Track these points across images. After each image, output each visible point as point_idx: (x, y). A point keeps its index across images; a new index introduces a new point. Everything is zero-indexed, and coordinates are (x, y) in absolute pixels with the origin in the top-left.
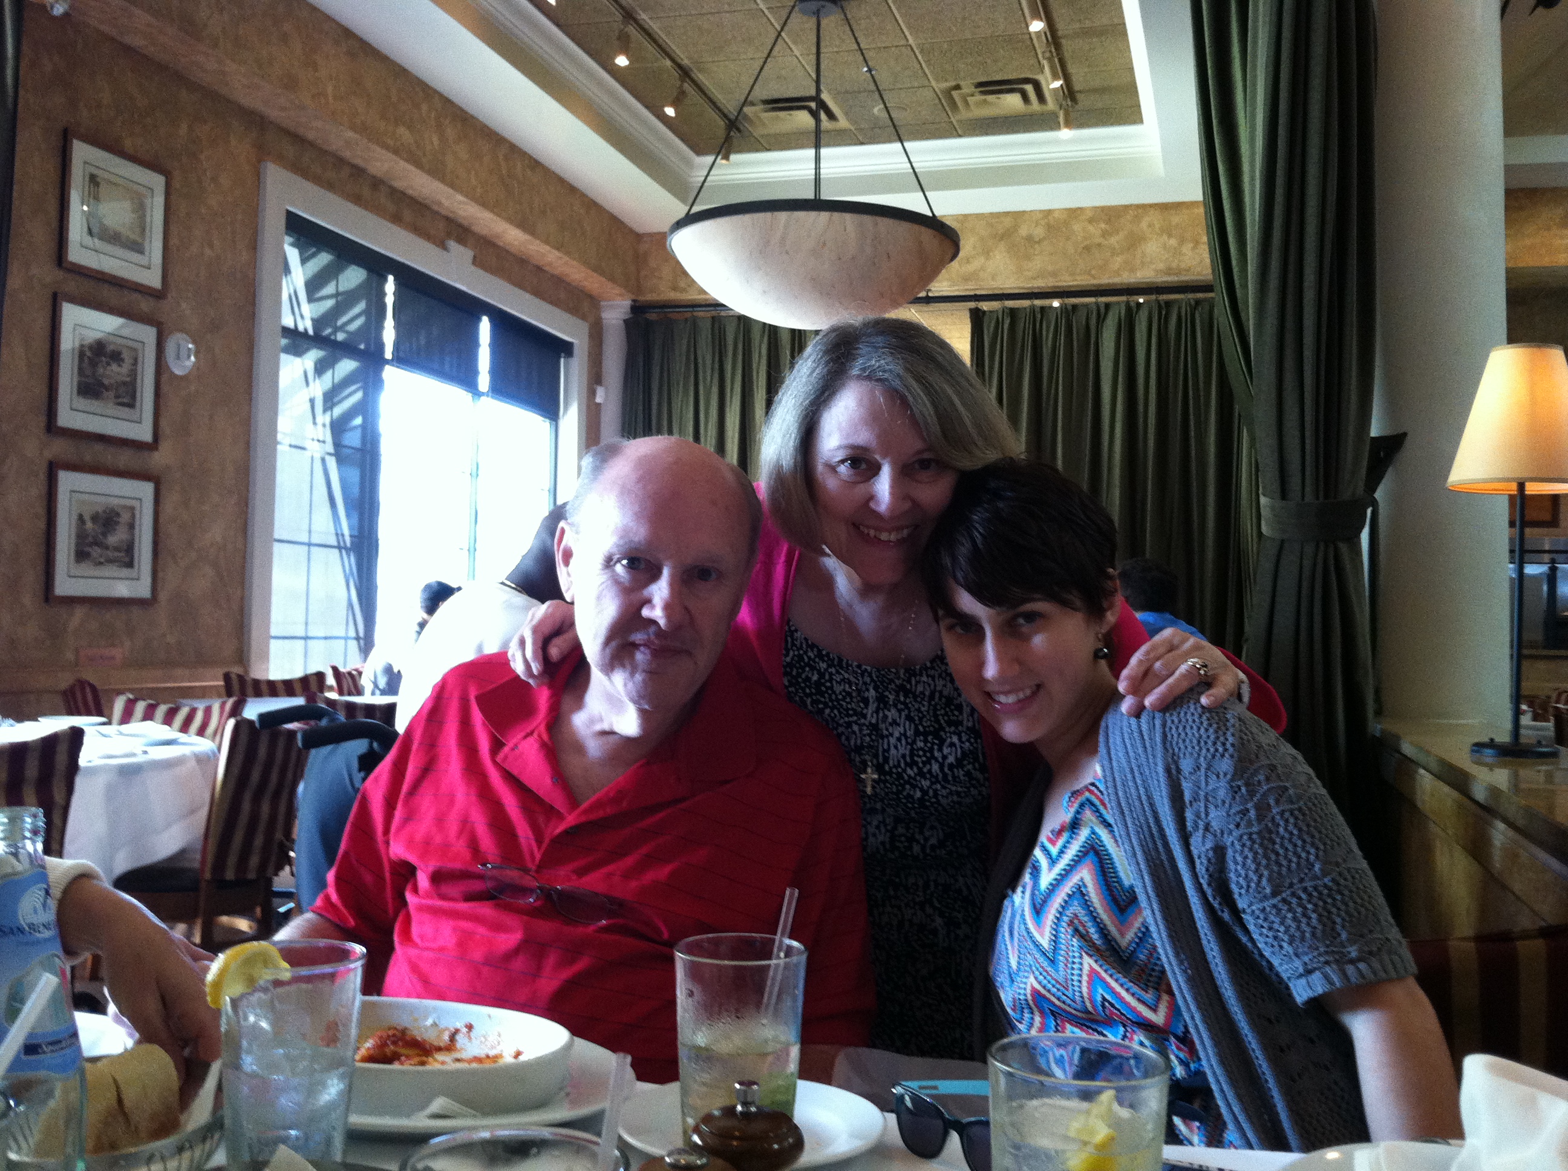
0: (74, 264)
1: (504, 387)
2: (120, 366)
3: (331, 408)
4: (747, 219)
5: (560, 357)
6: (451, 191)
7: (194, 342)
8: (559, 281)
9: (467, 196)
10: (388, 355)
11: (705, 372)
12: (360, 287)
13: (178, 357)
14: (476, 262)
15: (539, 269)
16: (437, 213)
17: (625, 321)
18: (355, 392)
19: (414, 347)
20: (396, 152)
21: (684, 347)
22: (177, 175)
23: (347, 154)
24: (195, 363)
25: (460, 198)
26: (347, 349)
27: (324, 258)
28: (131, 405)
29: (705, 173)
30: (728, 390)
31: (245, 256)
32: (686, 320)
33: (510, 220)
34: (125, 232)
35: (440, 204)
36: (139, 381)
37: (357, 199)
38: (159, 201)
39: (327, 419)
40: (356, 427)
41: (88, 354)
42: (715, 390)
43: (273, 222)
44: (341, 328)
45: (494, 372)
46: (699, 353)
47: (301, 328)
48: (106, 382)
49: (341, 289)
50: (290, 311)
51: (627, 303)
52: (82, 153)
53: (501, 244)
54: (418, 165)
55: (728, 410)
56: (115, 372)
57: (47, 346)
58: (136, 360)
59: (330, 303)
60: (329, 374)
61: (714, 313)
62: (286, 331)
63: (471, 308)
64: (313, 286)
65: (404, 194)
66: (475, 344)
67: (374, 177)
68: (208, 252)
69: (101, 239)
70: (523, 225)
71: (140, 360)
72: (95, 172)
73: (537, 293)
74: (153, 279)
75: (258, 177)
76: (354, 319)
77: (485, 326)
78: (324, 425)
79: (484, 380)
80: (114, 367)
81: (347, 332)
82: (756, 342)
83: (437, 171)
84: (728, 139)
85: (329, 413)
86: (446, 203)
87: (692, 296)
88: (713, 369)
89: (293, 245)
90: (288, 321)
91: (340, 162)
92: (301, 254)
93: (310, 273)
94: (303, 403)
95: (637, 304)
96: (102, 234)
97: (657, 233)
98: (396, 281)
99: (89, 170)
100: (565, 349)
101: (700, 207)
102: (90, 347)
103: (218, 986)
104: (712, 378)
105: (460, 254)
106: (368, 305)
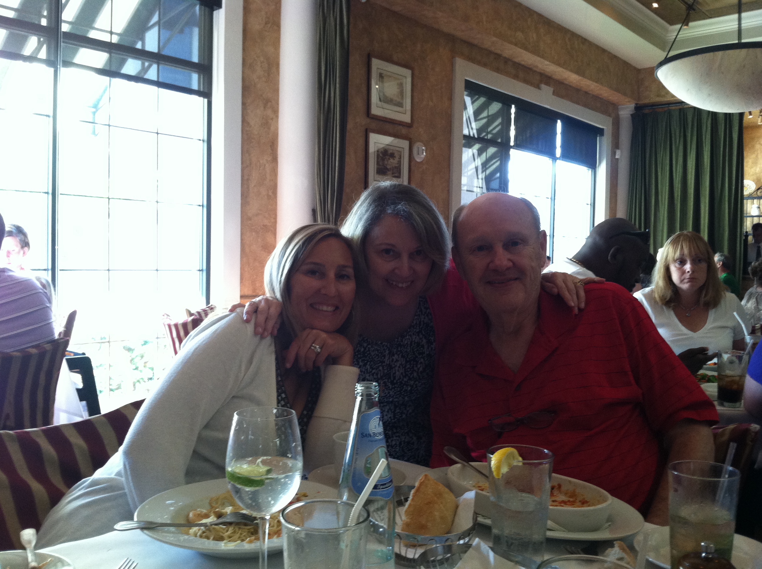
0: (374, 115)
1: (567, 155)
2: (394, 159)
3: (485, 170)
4: (699, 57)
5: (597, 137)
6: (542, 60)
7: (425, 146)
8: (596, 98)
9: (550, 61)
10: (512, 143)
11: (675, 139)
12: (498, 111)
13: (418, 154)
14: (554, 93)
15: (586, 93)
16: (535, 71)
18: (496, 162)
19: (524, 137)
20: (516, 45)
21: (664, 126)
22: (417, 68)
23: (493, 49)
24: (426, 156)
25: (547, 63)
26: (492, 142)
27: (482, 100)
28: (399, 177)
29: (676, 34)
30: (689, 147)
31: (447, 104)
32: (665, 111)
33: (571, 71)
34: (395, 98)
35: (537, 67)
36: (402, 166)
37: (497, 70)
38: (409, 80)
39: (483, 175)
40: (496, 179)
41: (381, 155)
42: (681, 154)
43: (459, 86)
44: (490, 132)
45: (563, 147)
47: (472, 135)
48: (388, 167)
49: (490, 114)
50: (467, 127)
51: (633, 106)
52: (376, 63)
53: (567, 83)
54: (526, 49)
55: (689, 157)
56: (392, 162)
57: (364, 153)
58: (400, 156)
59: (484, 121)
60: (484, 154)
61: (681, 107)
62: (465, 137)
63: (552, 116)
64: (477, 113)
65: (519, 64)
66: (555, 134)
67: (505, 58)
68: (431, 103)
69: (385, 102)
70: (579, 72)
71: (402, 155)
72: (382, 72)
73: (586, 105)
74: (407, 118)
75: (452, 65)
76: (496, 126)
77: (559, 124)
78: (482, 179)
79: (558, 152)
80: (391, 160)
81: (492, 134)
82: (704, 120)
83: (536, 51)
84: (688, 15)
85: (484, 173)
86: (540, 66)
87: (668, 99)
88: (680, 137)
89: (467, 95)
90: (466, 132)
91: (490, 53)
92: (472, 99)
93: (476, 108)
94: (472, 169)
95: (638, 105)
96: (385, 99)
97: (649, 68)
98: (515, 107)
99: (380, 71)
100: (600, 132)
101: (672, 53)
102: (382, 152)
103: (498, 468)
104: (679, 141)
105: (547, 90)
106: (503, 120)
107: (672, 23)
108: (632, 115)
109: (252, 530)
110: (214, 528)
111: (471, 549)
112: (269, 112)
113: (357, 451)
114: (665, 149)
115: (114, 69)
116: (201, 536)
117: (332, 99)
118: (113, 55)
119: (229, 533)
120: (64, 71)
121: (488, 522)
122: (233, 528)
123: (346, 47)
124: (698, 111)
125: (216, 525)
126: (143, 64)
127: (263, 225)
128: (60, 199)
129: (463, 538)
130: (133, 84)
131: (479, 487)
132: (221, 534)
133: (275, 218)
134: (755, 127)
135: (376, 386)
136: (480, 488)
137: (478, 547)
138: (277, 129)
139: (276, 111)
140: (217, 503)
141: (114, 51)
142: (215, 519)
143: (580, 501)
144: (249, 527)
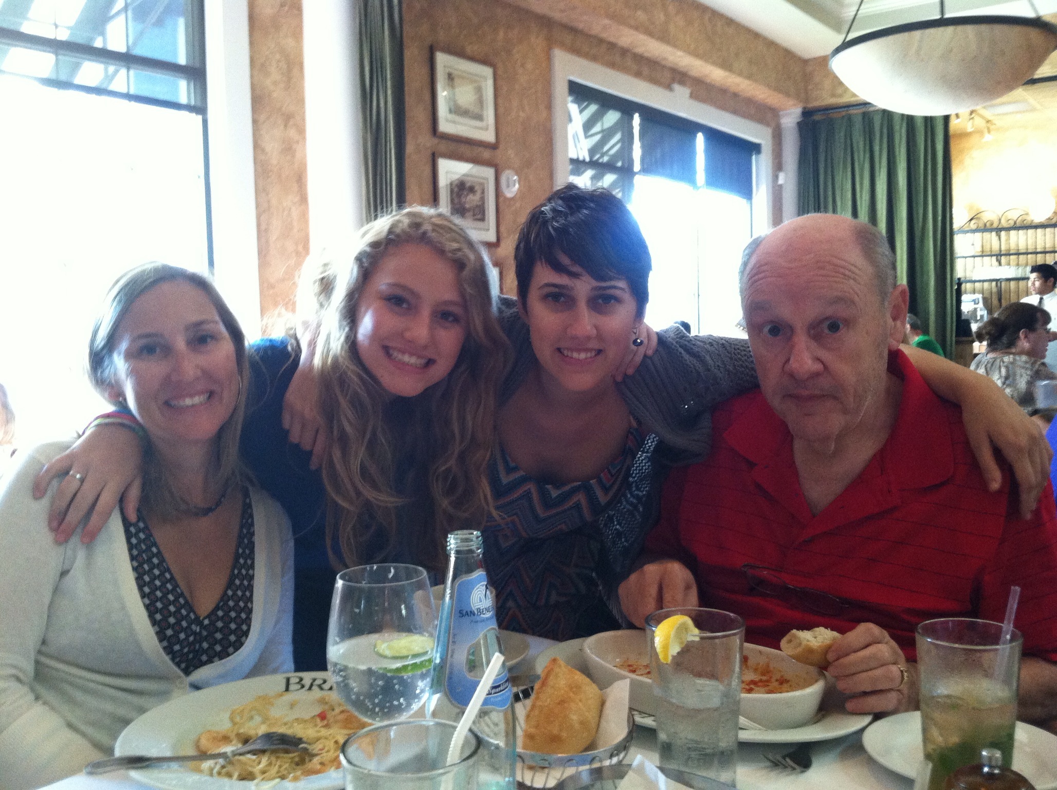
0: (443, 133)
1: (715, 181)
2: (474, 195)
4: (890, 39)
5: (751, 156)
6: (674, 49)
7: (517, 174)
8: (749, 101)
9: (685, 51)
10: (637, 167)
11: (859, 155)
12: (616, 124)
13: (508, 186)
14: (693, 96)
15: (735, 95)
16: (664, 67)
17: (798, 123)
19: (653, 159)
20: (637, 29)
22: (500, 65)
23: (604, 35)
24: (519, 189)
25: (680, 53)
26: (609, 167)
27: (593, 108)
28: (482, 219)
29: (855, 8)
30: (877, 165)
31: (544, 114)
32: (843, 117)
33: (714, 63)
34: (471, 108)
35: (665, 59)
36: (486, 204)
37: (612, 65)
38: (490, 83)
41: (456, 190)
42: (867, 166)
43: (560, 89)
44: (605, 154)
45: (706, 170)
46: (854, 141)
47: (581, 158)
48: (467, 206)
49: (604, 127)
50: (573, 146)
51: (799, 110)
52: (443, 60)
53: (708, 81)
54: (651, 34)
55: (877, 179)
56: (471, 200)
57: (431, 187)
58: (483, 190)
59: (598, 137)
61: (864, 109)
62: (572, 161)
63: (688, 128)
64: (588, 126)
65: (641, 56)
66: (695, 152)
67: (622, 48)
68: (522, 114)
69: (457, 114)
70: (725, 65)
71: (486, 190)
72: (451, 70)
73: (735, 112)
74: (489, 136)
75: (549, 59)
76: (614, 145)
77: (700, 138)
79: (701, 177)
80: (471, 197)
81: (609, 155)
82: (897, 127)
83: (664, 37)
86: (671, 58)
88: (865, 152)
89: (573, 102)
90: (572, 154)
92: (579, 107)
93: (585, 119)
95: (807, 110)
96: (457, 110)
97: (820, 57)
98: (640, 117)
99: (447, 70)
100: (755, 148)
101: (853, 35)
102: (457, 185)
103: (666, 647)
104: (864, 158)
105: (682, 92)
106: (623, 135)
109: (297, 759)
110: (239, 761)
112: (292, 133)
114: (845, 167)
116: (219, 773)
117: (382, 110)
118: (60, 57)
119: (261, 766)
121: (649, 722)
122: (267, 759)
123: (398, 34)
124: (888, 115)
125: (241, 754)
126: (106, 70)
129: (617, 755)
130: (93, 97)
132: (250, 769)
134: (964, 135)
136: (631, 668)
137: (641, 770)
138: (305, 156)
139: (301, 131)
140: (242, 718)
141: (62, 52)
142: (240, 745)
143: (777, 680)
144: (291, 755)
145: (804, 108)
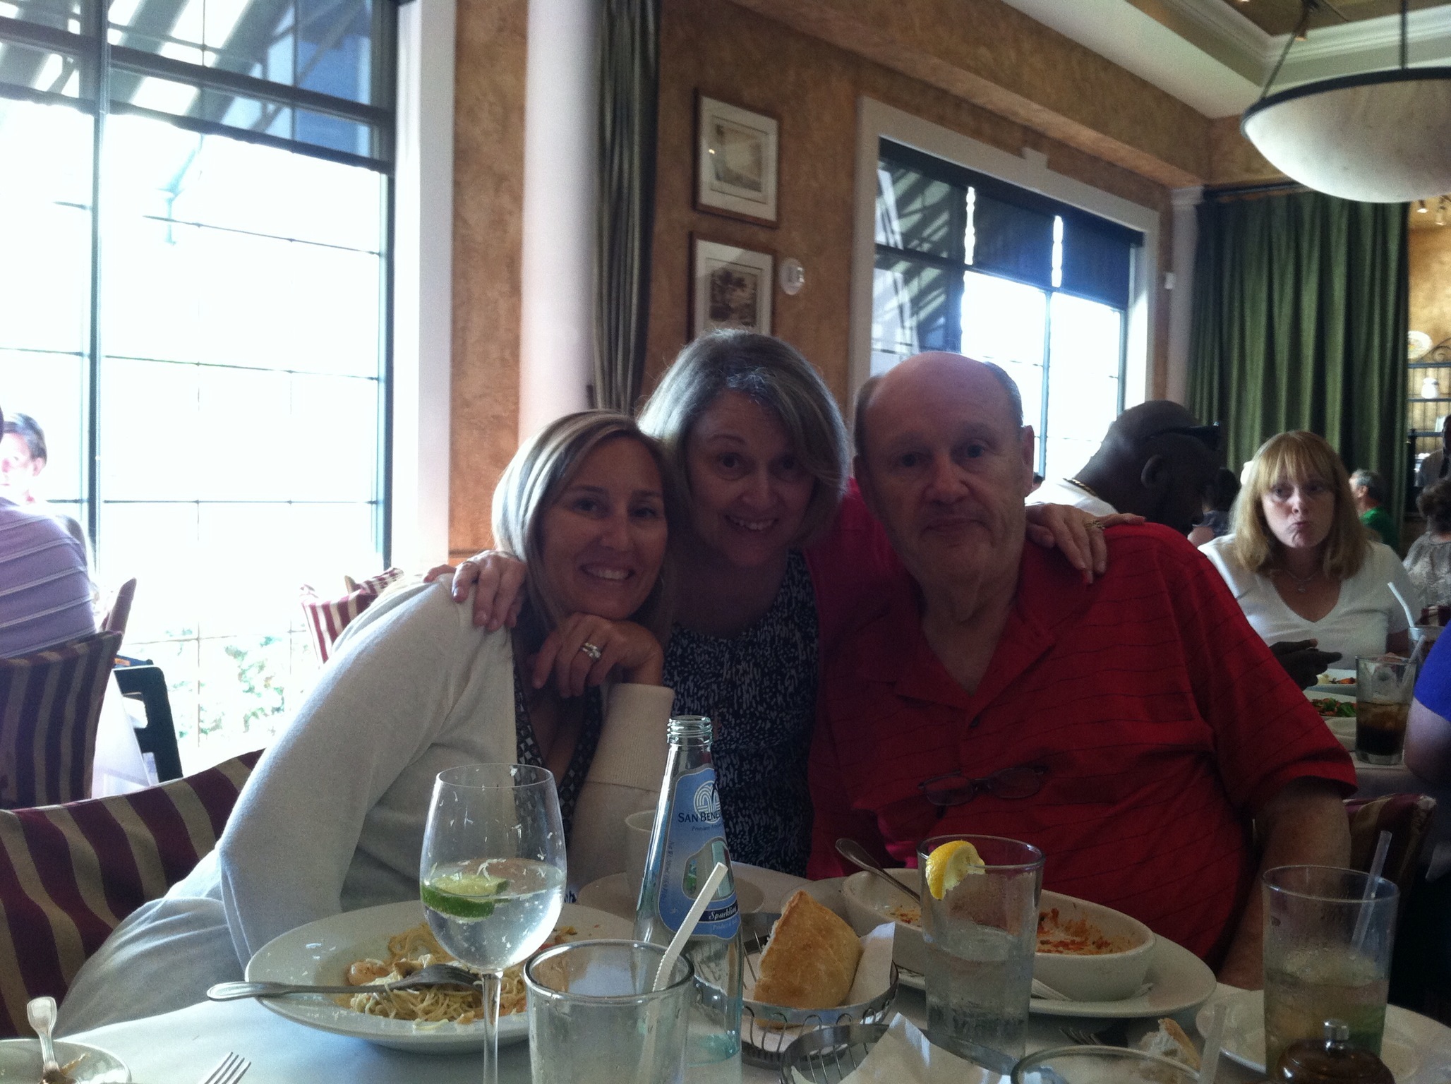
0: (705, 206)
1: (1077, 282)
2: (743, 291)
3: (918, 312)
5: (1130, 248)
6: (1026, 101)
7: (803, 265)
8: (1130, 174)
9: (1040, 104)
10: (969, 260)
12: (943, 200)
13: (790, 280)
14: (1051, 165)
15: (1111, 164)
16: (1013, 123)
17: (1196, 206)
18: (939, 295)
19: (992, 249)
20: (977, 72)
21: (1258, 228)
22: (787, 117)
23: (932, 80)
24: (804, 283)
25: (1035, 106)
26: (930, 258)
27: (912, 177)
29: (1282, 52)
30: (1305, 268)
31: (845, 185)
32: (1260, 200)
33: (1083, 122)
34: (746, 173)
35: (1015, 114)
36: (758, 303)
37: (941, 120)
38: (773, 138)
39: (914, 322)
40: (938, 328)
41: (719, 282)
43: (869, 149)
44: (927, 239)
45: (1066, 267)
47: (892, 243)
48: (733, 305)
49: (927, 203)
50: (882, 228)
51: (1198, 189)
52: (711, 108)
53: (1075, 145)
54: (996, 79)
55: (1304, 288)
56: (739, 297)
57: (685, 279)
58: (756, 285)
59: (916, 218)
60: (916, 281)
61: (1290, 191)
62: (879, 248)
63: (1044, 209)
64: (902, 203)
65: (983, 109)
66: (1050, 242)
67: (957, 97)
68: (813, 183)
69: (726, 181)
70: (1095, 124)
71: (759, 284)
72: (722, 123)
73: (1110, 189)
74: (767, 212)
75: (855, 109)
76: (938, 229)
77: (1058, 224)
78: (911, 328)
79: (1057, 277)
80: (739, 293)
81: (932, 243)
82: (1335, 217)
83: (1014, 85)
84: (1305, 16)
85: (915, 317)
86: (1022, 112)
87: (1265, 176)
88: (1288, 249)
89: (885, 169)
90: (880, 238)
91: (926, 86)
92: (892, 175)
93: (900, 192)
94: (892, 309)
95: (1209, 189)
96: (726, 176)
97: (1230, 118)
98: (976, 191)
99: (716, 121)
100: (1136, 239)
101: (1275, 89)
102: (720, 277)
103: (940, 878)
104: (1287, 257)
105: (1035, 159)
106: (951, 216)
107: (1273, 32)
108: (1199, 208)
109: (470, 999)
110: (398, 996)
111: (886, 1035)
112: (506, 200)
113: (670, 847)
114: (1260, 270)
115: (208, 118)
116: (372, 1011)
117: (626, 175)
118: (208, 90)
119: (425, 1004)
120: (111, 121)
121: (919, 982)
122: (433, 995)
123: (652, 73)
125: (400, 989)
126: (264, 108)
127: (493, 417)
128: (104, 366)
129: (873, 1014)
130: (243, 145)
131: (902, 915)
132: (411, 1006)
133: (516, 403)
134: (1431, 230)
135: (706, 724)
136: (905, 918)
137: (900, 1032)
138: (519, 232)
139: (517, 198)
140: (402, 947)
141: (208, 83)
142: (399, 978)
143: (1094, 943)
144: (464, 993)
145: (1206, 186)
